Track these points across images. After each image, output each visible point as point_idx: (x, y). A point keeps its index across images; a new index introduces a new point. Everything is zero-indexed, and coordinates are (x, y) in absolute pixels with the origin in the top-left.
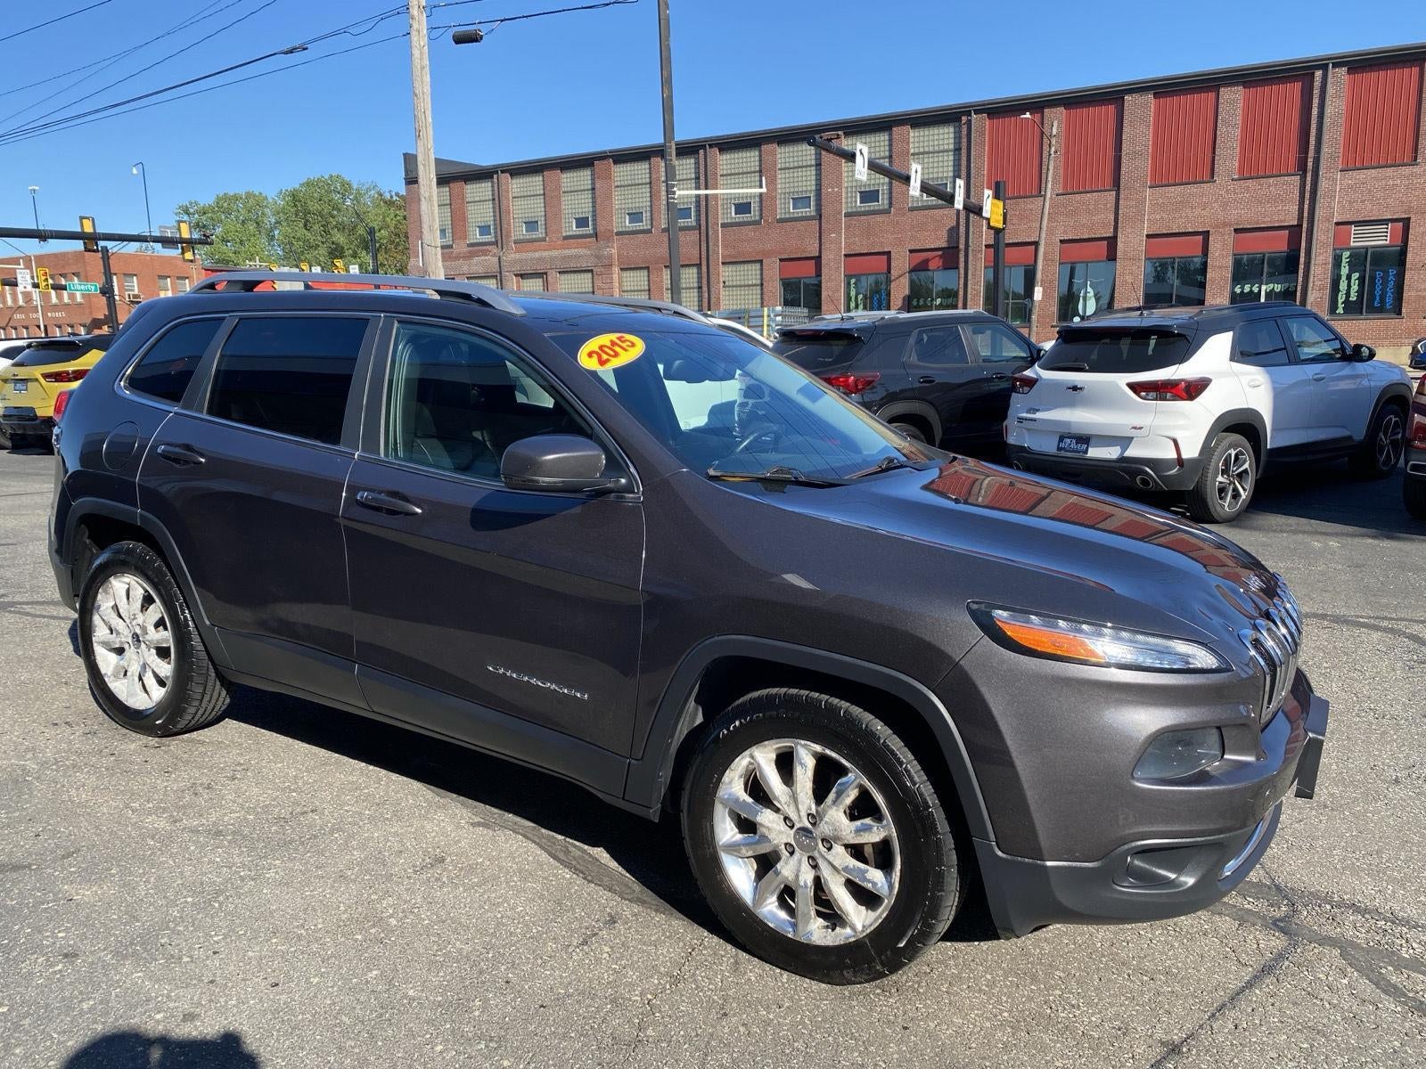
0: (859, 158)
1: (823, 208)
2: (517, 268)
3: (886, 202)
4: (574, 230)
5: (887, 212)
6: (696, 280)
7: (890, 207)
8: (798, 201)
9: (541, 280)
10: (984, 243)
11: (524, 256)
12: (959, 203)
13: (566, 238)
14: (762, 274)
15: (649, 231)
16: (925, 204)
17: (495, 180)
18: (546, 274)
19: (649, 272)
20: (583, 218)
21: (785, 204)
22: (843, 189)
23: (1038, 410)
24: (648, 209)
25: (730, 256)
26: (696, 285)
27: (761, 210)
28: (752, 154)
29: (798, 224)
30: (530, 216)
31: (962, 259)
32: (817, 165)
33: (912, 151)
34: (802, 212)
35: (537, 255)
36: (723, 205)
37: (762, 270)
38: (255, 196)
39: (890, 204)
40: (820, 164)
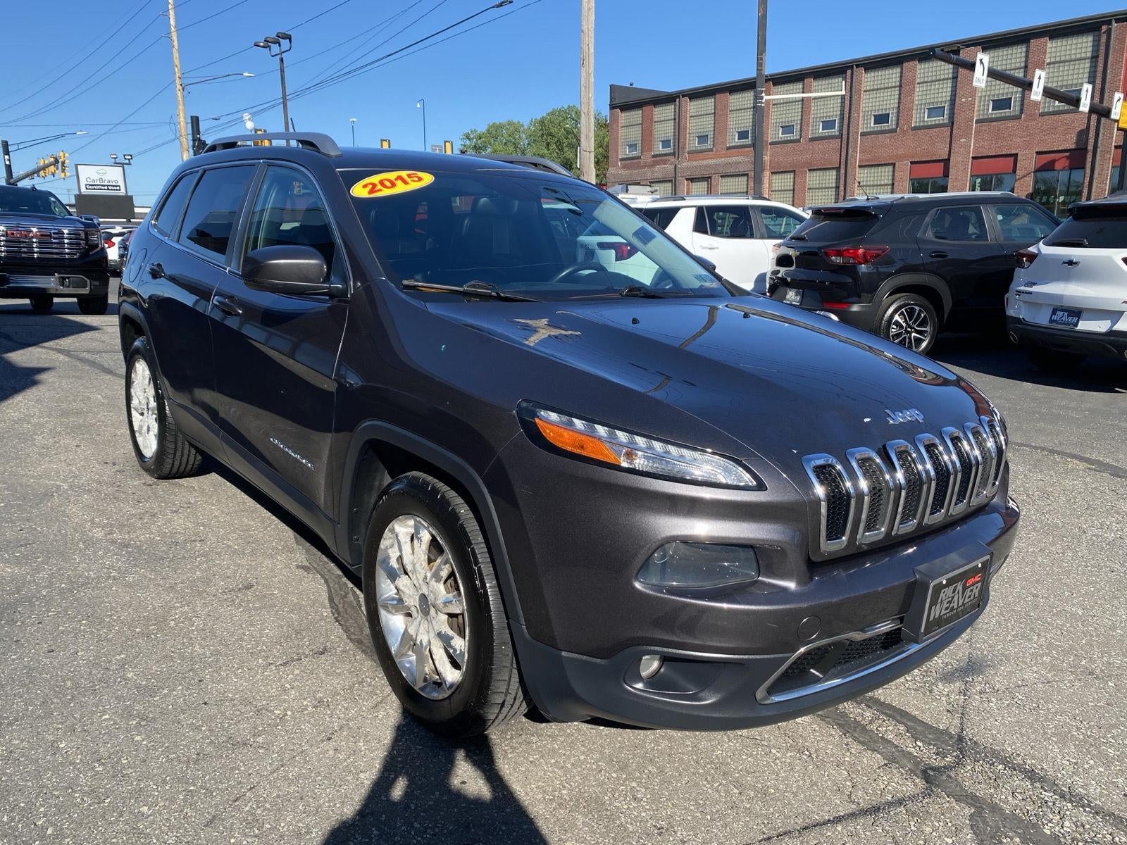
0: (978, 67)
1: (955, 115)
2: (688, 174)
3: (1018, 108)
4: (736, 141)
5: (1018, 117)
6: (834, 181)
7: (1021, 113)
8: (933, 111)
9: (706, 183)
10: (1113, 144)
11: (695, 163)
12: (1085, 106)
13: (729, 148)
14: (893, 175)
15: (798, 141)
16: (1056, 109)
17: (677, 103)
18: (710, 177)
19: (795, 174)
20: (745, 131)
21: (920, 113)
22: (977, 99)
23: (1034, 284)
24: (799, 122)
25: (866, 160)
26: (834, 185)
27: (898, 120)
28: (895, 71)
29: (931, 131)
30: (702, 131)
31: (1089, 159)
32: (953, 78)
33: (1048, 61)
34: (935, 120)
35: (705, 162)
36: (864, 116)
37: (894, 171)
38: (514, 123)
39: (1022, 111)
40: (957, 77)
